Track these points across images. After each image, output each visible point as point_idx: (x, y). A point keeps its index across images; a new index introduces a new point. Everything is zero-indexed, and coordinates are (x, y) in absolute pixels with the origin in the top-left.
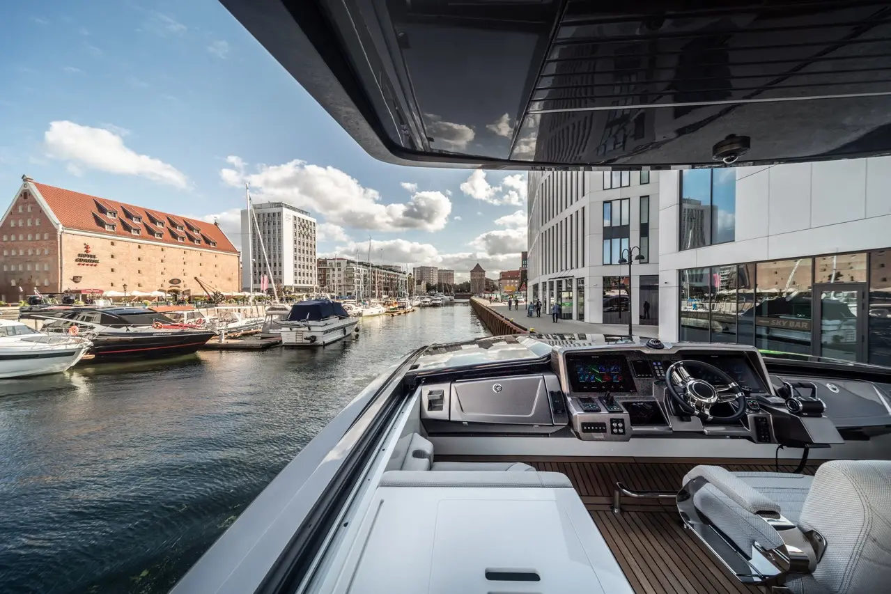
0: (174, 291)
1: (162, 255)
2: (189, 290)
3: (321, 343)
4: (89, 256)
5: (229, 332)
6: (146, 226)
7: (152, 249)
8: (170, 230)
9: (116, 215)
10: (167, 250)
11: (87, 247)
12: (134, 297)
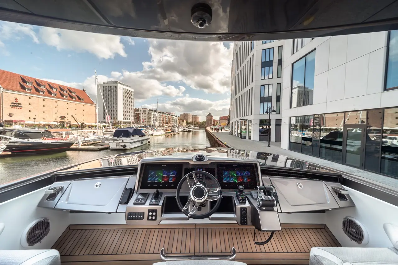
0: (62, 122)
1: (56, 104)
2: (70, 122)
3: (129, 148)
4: (17, 104)
5: (85, 142)
6: (47, 90)
7: (51, 101)
8: (60, 92)
9: (32, 84)
10: (58, 102)
11: (16, 99)
12: (41, 124)
